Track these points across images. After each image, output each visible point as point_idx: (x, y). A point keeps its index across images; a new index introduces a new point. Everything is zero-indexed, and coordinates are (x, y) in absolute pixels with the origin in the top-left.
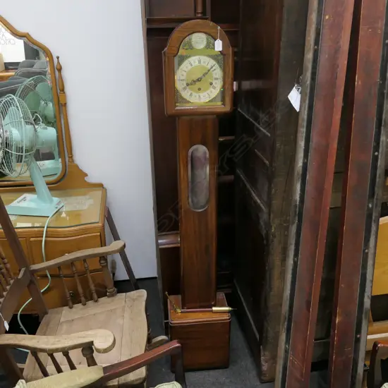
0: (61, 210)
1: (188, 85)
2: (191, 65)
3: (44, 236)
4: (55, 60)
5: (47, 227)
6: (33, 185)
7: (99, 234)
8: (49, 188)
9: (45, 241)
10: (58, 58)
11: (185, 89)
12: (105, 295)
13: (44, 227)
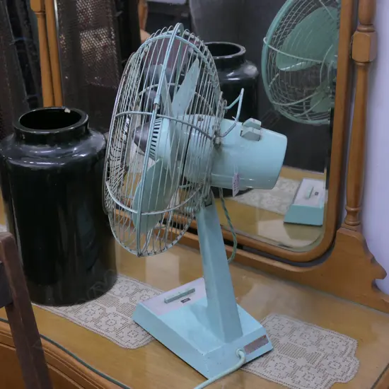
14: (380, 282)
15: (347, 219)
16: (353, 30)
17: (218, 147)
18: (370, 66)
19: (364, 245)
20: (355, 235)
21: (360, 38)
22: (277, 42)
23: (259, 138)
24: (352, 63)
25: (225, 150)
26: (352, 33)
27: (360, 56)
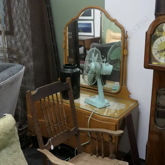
0: (107, 107)
1: (158, 52)
2: (161, 41)
3: (91, 116)
4: (126, 33)
5: (94, 113)
6: (98, 91)
7: (115, 124)
8: (104, 94)
9: (91, 119)
10: (127, 32)
11: (156, 54)
12: (108, 157)
13: (92, 112)
14: (130, 95)
15: (124, 84)
16: (124, 49)
17: (102, 66)
18: (127, 55)
19: (127, 88)
20: (125, 86)
21: (125, 51)
22: (111, 53)
23: (108, 65)
24: (124, 55)
25: (103, 67)
26: (124, 50)
27: (125, 54)
